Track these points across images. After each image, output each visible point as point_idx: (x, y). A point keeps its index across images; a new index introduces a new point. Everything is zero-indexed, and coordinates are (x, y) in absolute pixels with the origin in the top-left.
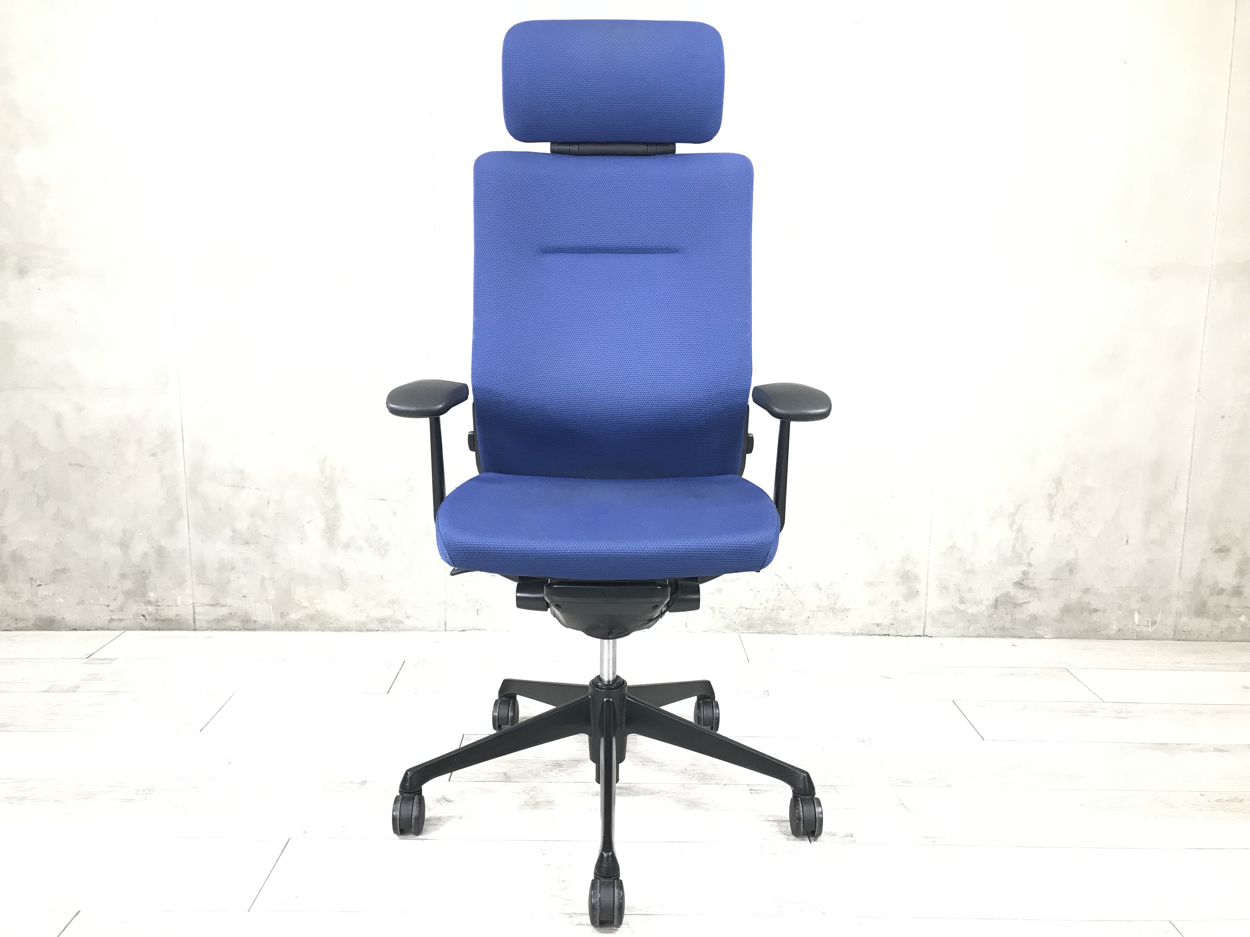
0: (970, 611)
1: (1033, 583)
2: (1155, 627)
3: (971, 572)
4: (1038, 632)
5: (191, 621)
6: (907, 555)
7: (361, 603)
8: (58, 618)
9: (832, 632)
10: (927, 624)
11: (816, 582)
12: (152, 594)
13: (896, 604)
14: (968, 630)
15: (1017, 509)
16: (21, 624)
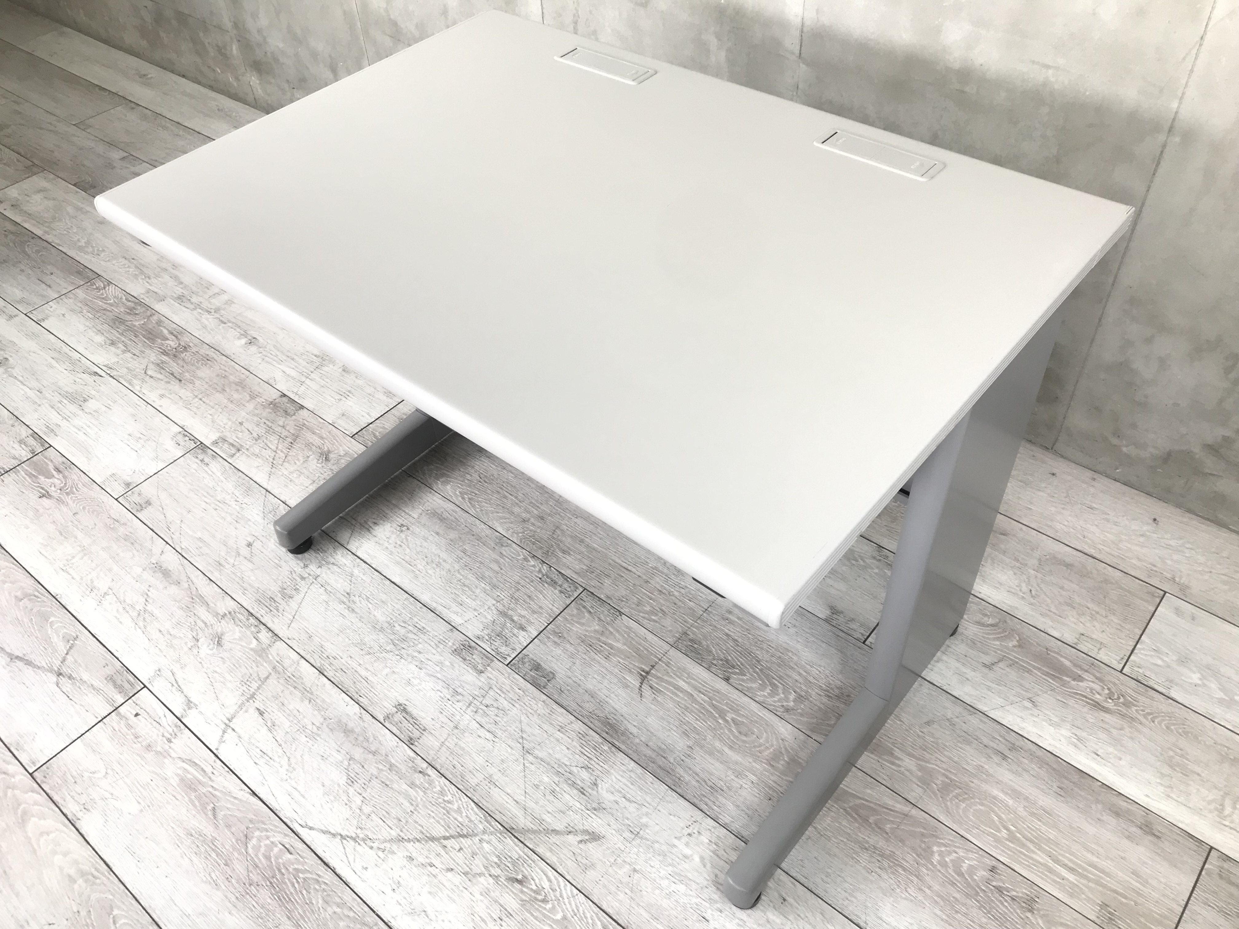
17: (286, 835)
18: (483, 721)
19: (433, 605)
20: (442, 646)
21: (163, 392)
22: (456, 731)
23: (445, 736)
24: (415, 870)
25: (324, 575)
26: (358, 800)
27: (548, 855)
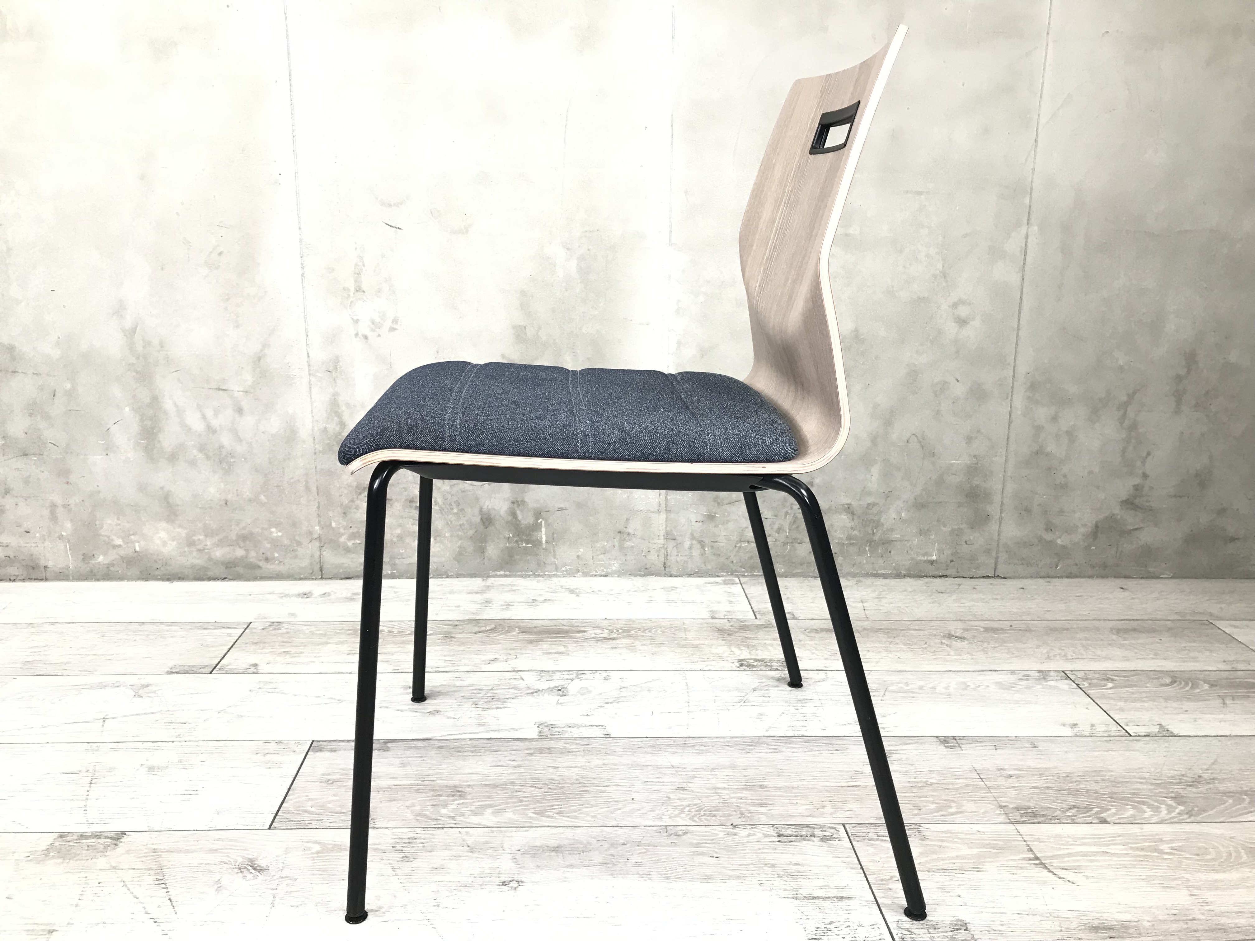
0: (1059, 541)
1: (1148, 501)
3: (1063, 487)
4: (1151, 569)
6: (975, 464)
7: (199, 540)
9: (868, 573)
10: (999, 560)
11: (847, 504)
13: (958, 533)
14: (1056, 567)
15: (1131, 397)
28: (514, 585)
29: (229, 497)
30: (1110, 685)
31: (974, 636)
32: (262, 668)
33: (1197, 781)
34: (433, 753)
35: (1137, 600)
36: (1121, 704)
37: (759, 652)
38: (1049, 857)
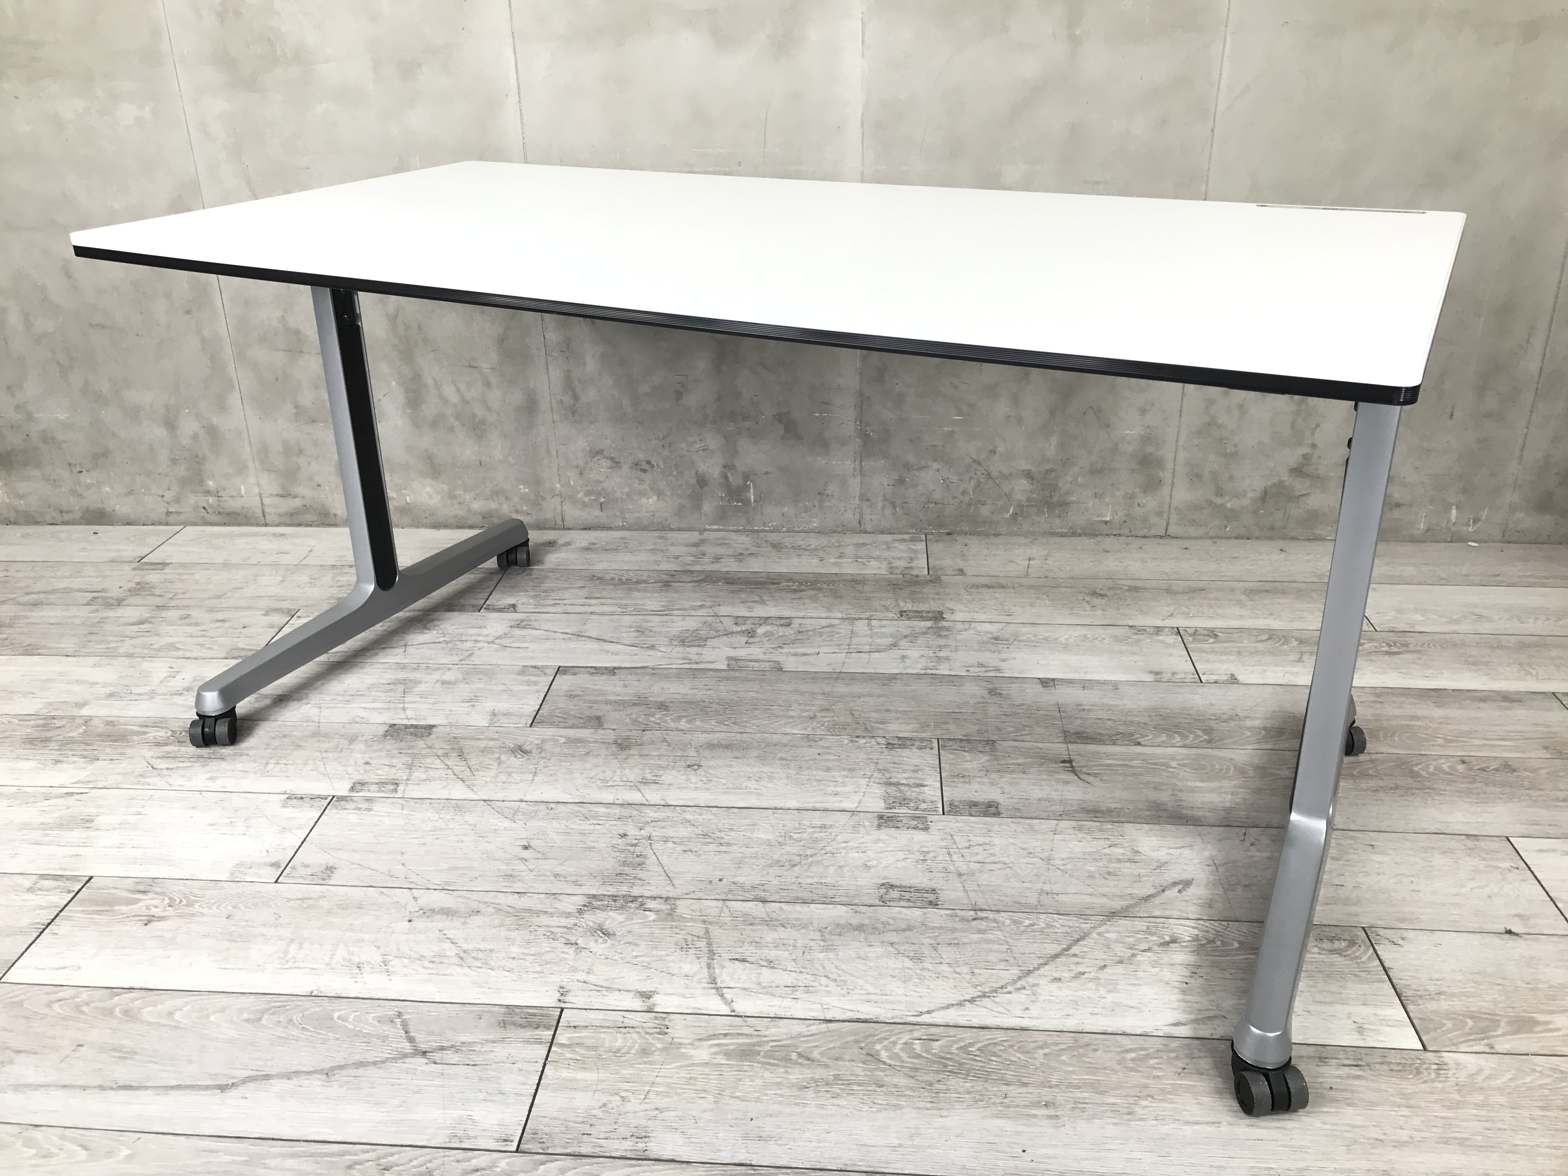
0: (1229, 505)
1: (1317, 469)
2: (1477, 526)
3: (1234, 456)
4: (1318, 532)
5: (261, 515)
6: (1148, 434)
7: (459, 494)
8: (109, 510)
9: (1047, 533)
10: (1171, 521)
11: (1027, 470)
12: (211, 483)
13: (1131, 497)
14: (1225, 529)
16: (67, 517)
17: (911, 1031)
18: (980, 858)
19: (810, 806)
20: (861, 829)
21: (209, 775)
22: (964, 877)
23: (960, 885)
24: (1073, 984)
25: (654, 834)
26: (944, 968)
27: (1167, 913)
28: (726, 539)
29: (483, 458)
30: (1211, 640)
31: (1116, 594)
32: (520, 608)
33: (1234, 717)
34: (647, 678)
35: (1288, 563)
36: (1211, 657)
37: (921, 605)
38: (1081, 767)
